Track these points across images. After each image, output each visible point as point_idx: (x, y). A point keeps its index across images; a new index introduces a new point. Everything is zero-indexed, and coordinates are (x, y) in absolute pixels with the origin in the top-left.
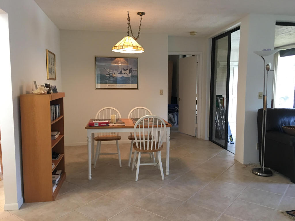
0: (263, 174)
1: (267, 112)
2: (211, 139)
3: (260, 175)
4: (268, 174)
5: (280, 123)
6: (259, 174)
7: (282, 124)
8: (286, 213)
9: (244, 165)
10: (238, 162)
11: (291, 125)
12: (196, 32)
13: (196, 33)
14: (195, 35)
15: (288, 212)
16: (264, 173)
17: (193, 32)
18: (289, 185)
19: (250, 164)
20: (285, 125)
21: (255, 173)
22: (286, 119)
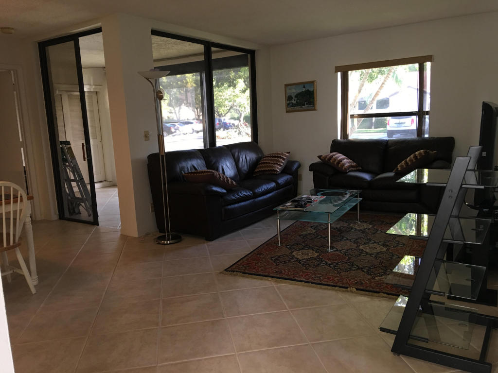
0: (171, 242)
1: (165, 156)
2: (62, 217)
3: (167, 244)
4: (177, 239)
5: (178, 170)
6: (165, 242)
7: (181, 170)
8: (225, 272)
9: (139, 237)
10: (129, 236)
11: (190, 171)
12: (13, 29)
13: (13, 31)
14: (11, 33)
15: (226, 270)
16: (172, 240)
17: (8, 28)
18: (206, 245)
19: (147, 234)
20: (184, 172)
21: (161, 242)
22: (184, 164)
